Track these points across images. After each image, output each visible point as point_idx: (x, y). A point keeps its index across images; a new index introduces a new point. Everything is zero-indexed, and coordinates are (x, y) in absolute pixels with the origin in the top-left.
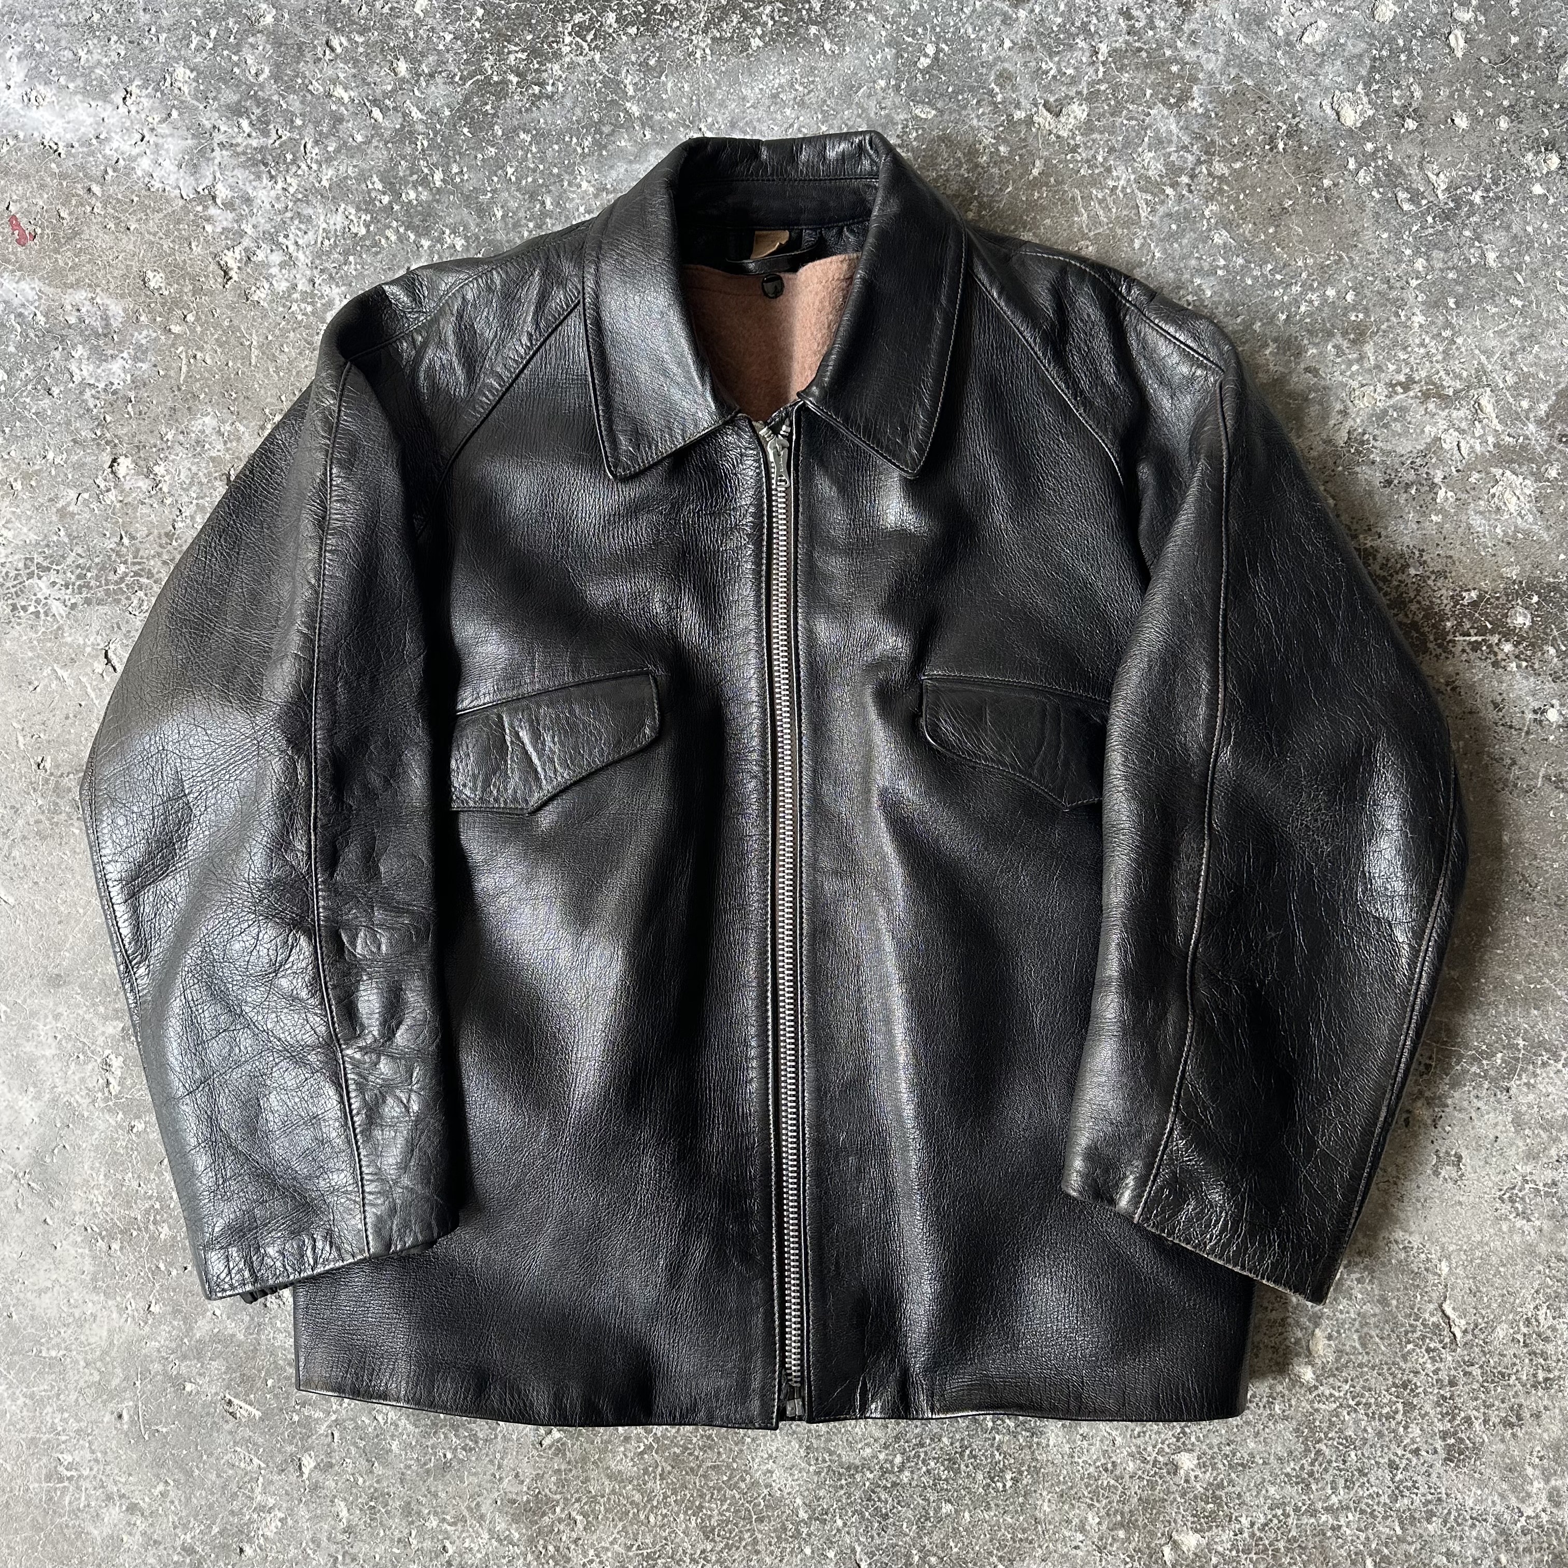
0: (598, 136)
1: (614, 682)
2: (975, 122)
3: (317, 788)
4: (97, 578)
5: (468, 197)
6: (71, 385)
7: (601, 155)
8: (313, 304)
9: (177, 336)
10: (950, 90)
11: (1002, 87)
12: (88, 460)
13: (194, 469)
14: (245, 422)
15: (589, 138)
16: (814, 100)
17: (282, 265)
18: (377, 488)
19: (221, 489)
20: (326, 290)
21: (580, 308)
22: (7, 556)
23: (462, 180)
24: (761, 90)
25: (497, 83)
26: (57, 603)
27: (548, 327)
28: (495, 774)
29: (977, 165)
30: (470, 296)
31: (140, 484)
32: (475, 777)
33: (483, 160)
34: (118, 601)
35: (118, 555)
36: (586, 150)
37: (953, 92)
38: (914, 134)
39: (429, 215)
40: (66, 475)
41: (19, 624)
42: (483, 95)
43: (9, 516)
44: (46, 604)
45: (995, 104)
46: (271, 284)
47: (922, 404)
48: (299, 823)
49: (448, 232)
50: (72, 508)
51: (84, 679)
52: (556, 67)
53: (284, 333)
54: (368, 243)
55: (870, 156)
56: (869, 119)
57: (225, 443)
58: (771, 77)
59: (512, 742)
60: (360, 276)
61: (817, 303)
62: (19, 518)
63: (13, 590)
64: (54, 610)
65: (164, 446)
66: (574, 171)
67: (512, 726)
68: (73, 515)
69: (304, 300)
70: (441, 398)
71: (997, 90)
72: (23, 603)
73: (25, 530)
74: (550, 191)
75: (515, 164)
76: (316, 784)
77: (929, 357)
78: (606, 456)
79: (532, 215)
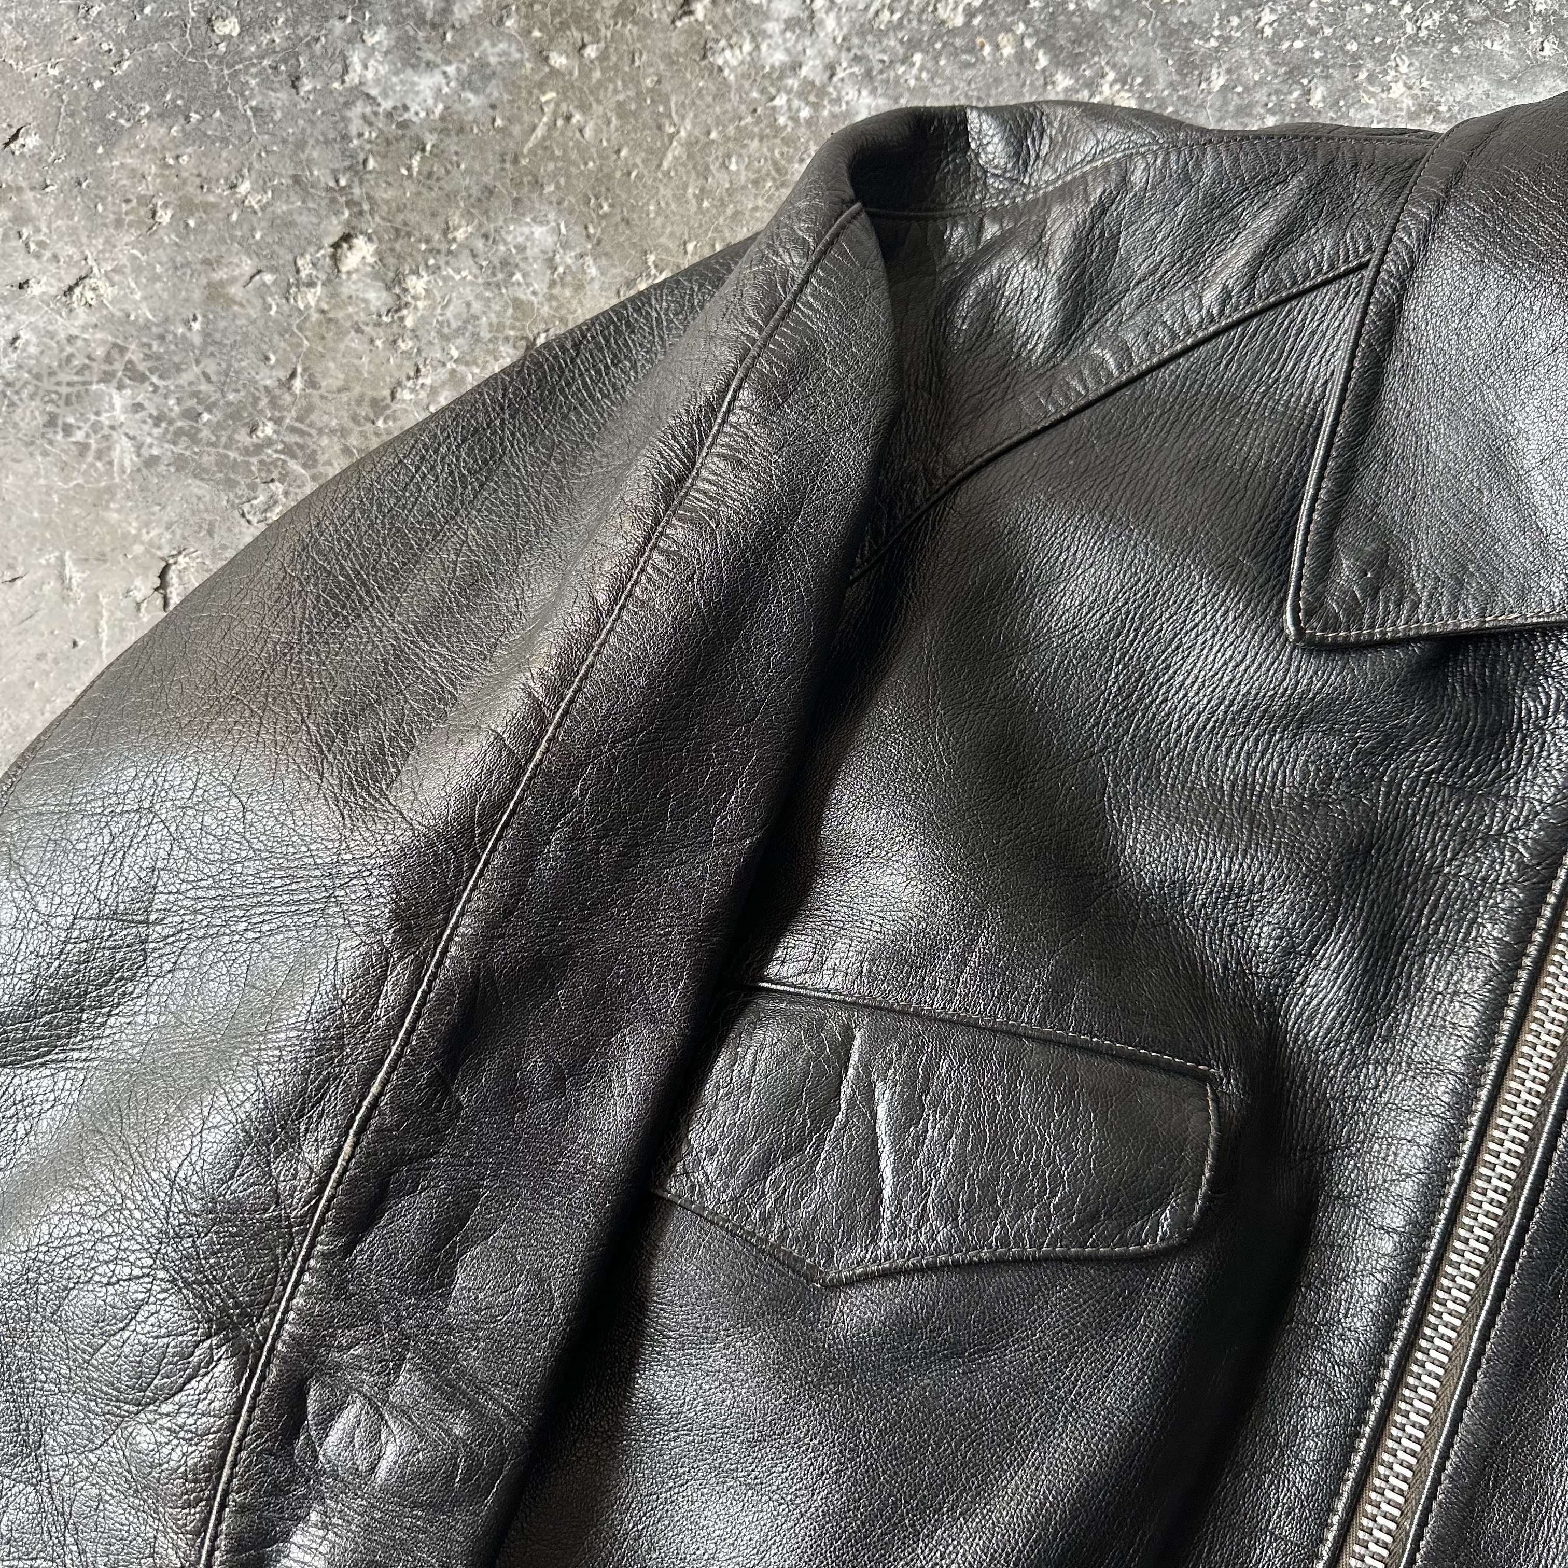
0: (1454, 18)
1: (1125, 1069)
3: (406, 1042)
4: (217, 428)
5: (1172, 32)
6: (336, 85)
7: (1448, 51)
8: (816, 106)
9: (555, 73)
12: (303, 219)
13: (477, 306)
14: (604, 262)
15: (1436, 16)
17: (791, 24)
18: (816, 461)
19: (508, 356)
20: (850, 93)
21: (1368, 273)
22: (84, 328)
26: (127, 444)
27: (1272, 291)
28: (786, 1158)
31: (372, 295)
32: (741, 1145)
34: (231, 484)
35: (274, 403)
36: (1423, 33)
39: (1089, 36)
40: (253, 230)
41: (45, 454)
43: (124, 261)
44: (106, 438)
46: (757, 47)
48: (337, 1098)
49: (1111, 76)
50: (235, 291)
51: (104, 601)
53: (743, 135)
54: (958, 42)
57: (552, 284)
59: (852, 1103)
60: (924, 90)
62: (138, 270)
63: (65, 390)
64: (116, 454)
65: (443, 247)
66: (1386, 59)
67: (866, 1066)
68: (231, 301)
69: (802, 95)
70: (990, 351)
72: (71, 420)
73: (138, 296)
74: (1328, 77)
75: (1281, 8)
76: (409, 1033)
78: (1298, 588)
79: (1279, 105)
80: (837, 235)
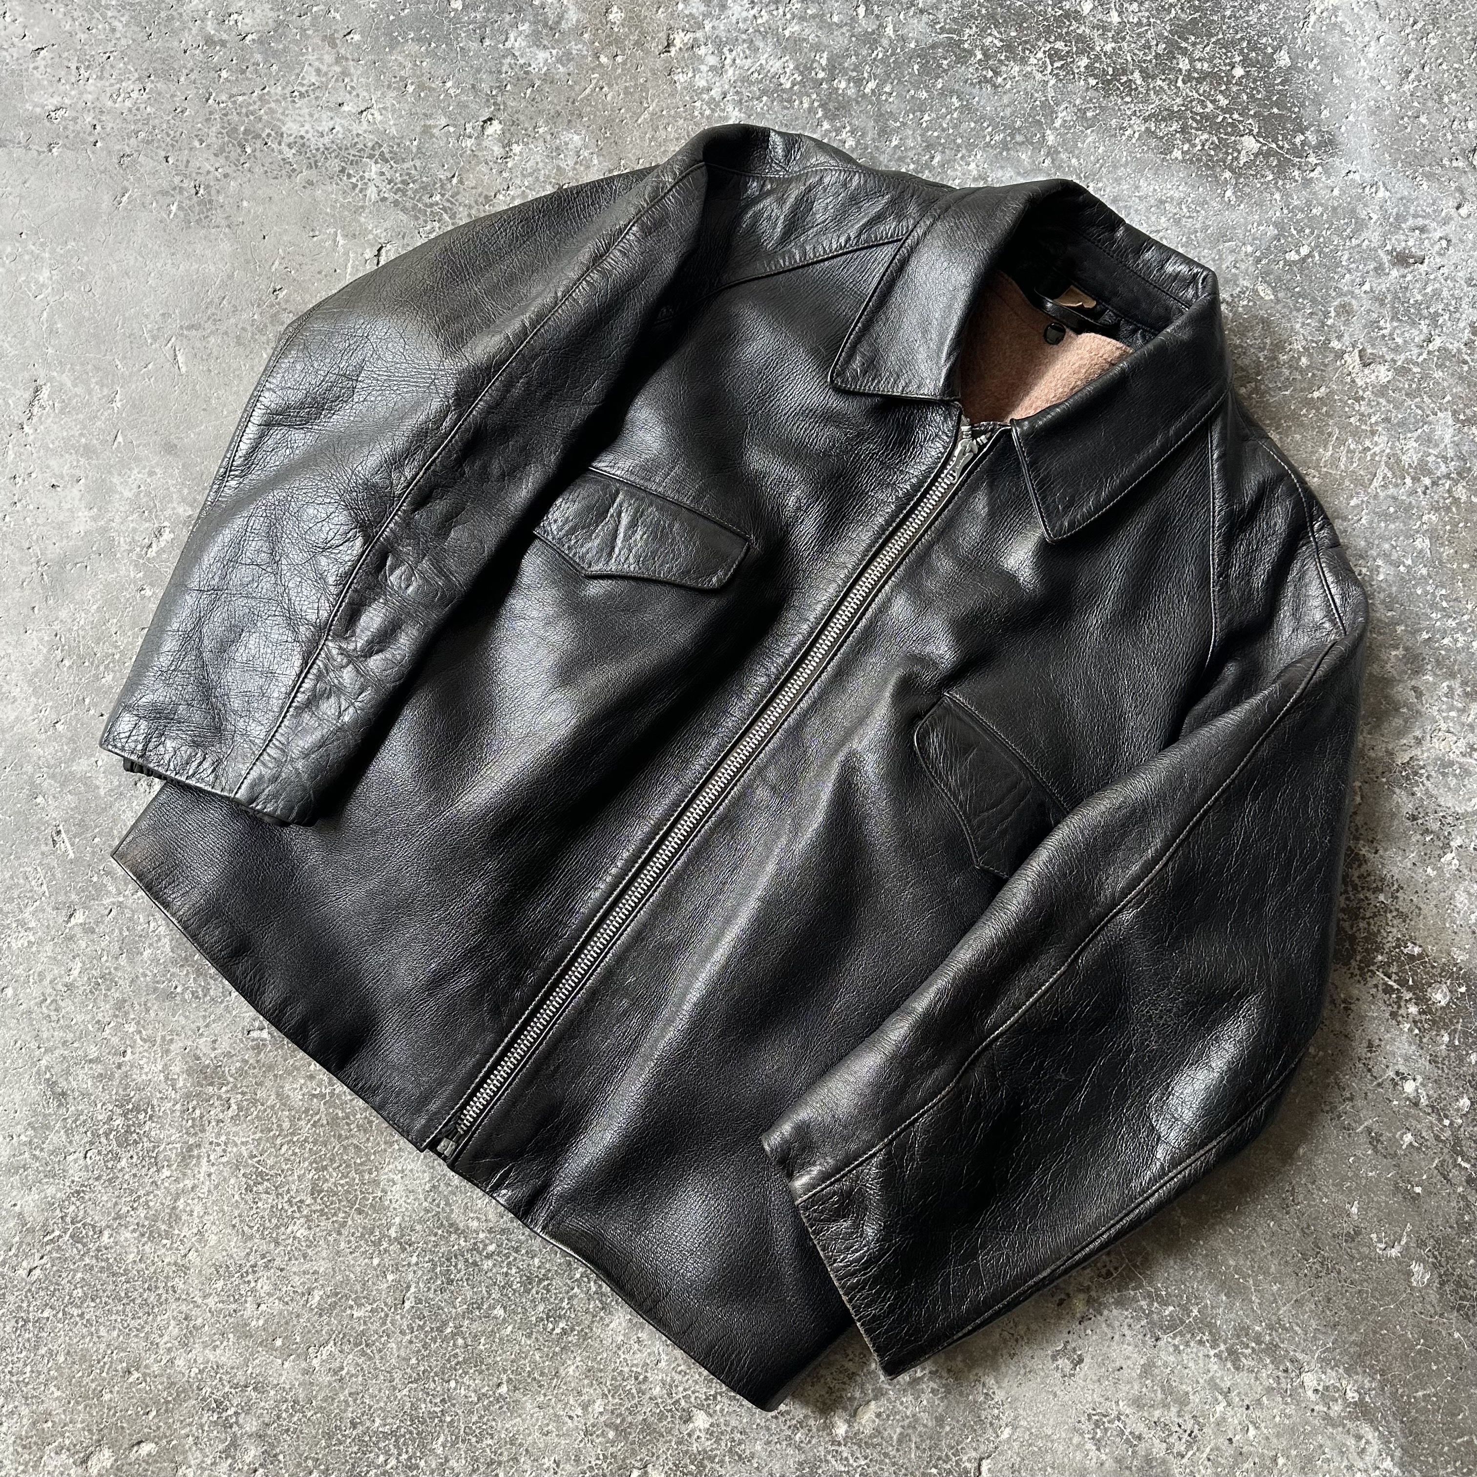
0: (1009, 139)
1: (717, 527)
2: (1298, 326)
3: (450, 441)
4: (416, 192)
5: (882, 115)
6: (501, 46)
7: (1001, 153)
8: (713, 111)
9: (601, 65)
10: (1297, 290)
11: (1338, 315)
12: (473, 106)
13: (541, 165)
14: (601, 158)
15: (1001, 136)
16: (1189, 225)
17: (712, 69)
18: (655, 262)
19: (549, 190)
20: (729, 108)
21: (900, 243)
22: (365, 131)
23: (886, 100)
24: (1155, 190)
25: (965, 50)
26: (375, 189)
27: (866, 242)
28: (583, 529)
29: (1275, 358)
30: (826, 180)
31: (496, 148)
32: (567, 521)
33: (913, 97)
34: (417, 218)
35: (442, 186)
36: (993, 142)
37: (1299, 293)
38: (1245, 303)
39: (844, 108)
40: (449, 105)
41: (337, 184)
42: (948, 51)
43: (389, 105)
44: (366, 184)
45: (1323, 324)
46: (694, 76)
47: (1098, 494)
48: (420, 456)
49: (848, 128)
50: (435, 131)
51: (351, 255)
52: (1017, 69)
53: (677, 115)
54: (785, 96)
55: (1197, 288)
56: (1220, 268)
57: (576, 163)
58: (1169, 187)
59: (612, 516)
60: (761, 116)
61: (1077, 365)
62: (394, 111)
63: (351, 158)
64: (368, 192)
65: (532, 135)
66: (972, 150)
67: (621, 505)
68: (432, 136)
69: (708, 104)
70: (752, 239)
71: (1333, 314)
72: (351, 172)
73: (392, 123)
74: (943, 152)
75: (934, 115)
76: (452, 438)
77: (1129, 464)
78: (837, 364)
79: (918, 160)
80: (688, 174)
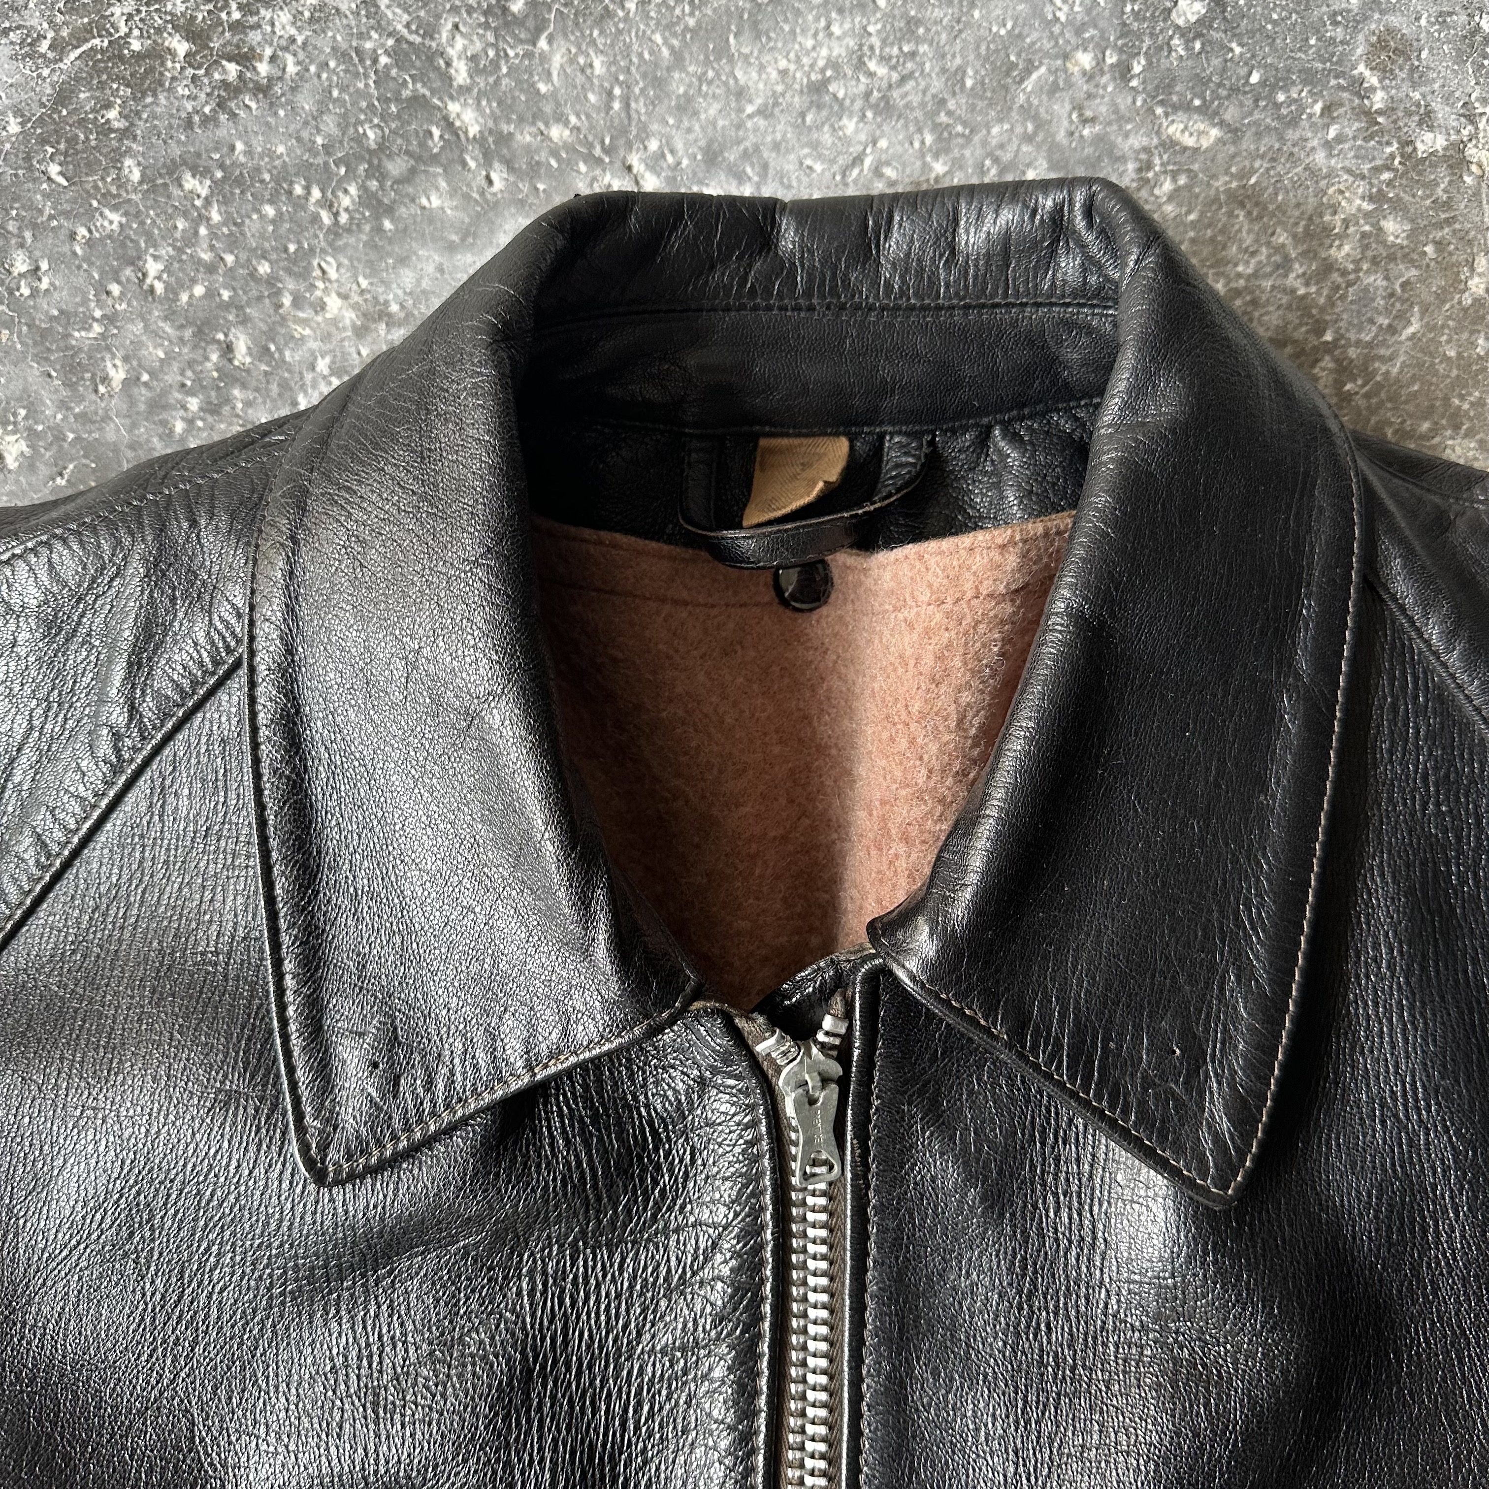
0: (374, 184)
2: (1320, 157)
5: (44, 334)
7: (379, 230)
10: (1255, 78)
11: (1385, 72)
15: (353, 190)
16: (915, 99)
21: (243, 671)
23: (35, 293)
24: (784, 73)
25: (138, 57)
29: (1328, 267)
33: (90, 243)
36: (344, 218)
37: (1263, 83)
38: (1167, 186)
42: (102, 85)
45: (1369, 115)
52: (284, 17)
56: (1053, 148)
58: (810, 43)
61: (928, 660)
66: (308, 269)
71: (1373, 80)
74: (244, 321)
75: (166, 251)
77: (1264, 834)
79: (198, 380)
